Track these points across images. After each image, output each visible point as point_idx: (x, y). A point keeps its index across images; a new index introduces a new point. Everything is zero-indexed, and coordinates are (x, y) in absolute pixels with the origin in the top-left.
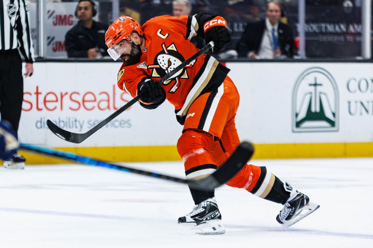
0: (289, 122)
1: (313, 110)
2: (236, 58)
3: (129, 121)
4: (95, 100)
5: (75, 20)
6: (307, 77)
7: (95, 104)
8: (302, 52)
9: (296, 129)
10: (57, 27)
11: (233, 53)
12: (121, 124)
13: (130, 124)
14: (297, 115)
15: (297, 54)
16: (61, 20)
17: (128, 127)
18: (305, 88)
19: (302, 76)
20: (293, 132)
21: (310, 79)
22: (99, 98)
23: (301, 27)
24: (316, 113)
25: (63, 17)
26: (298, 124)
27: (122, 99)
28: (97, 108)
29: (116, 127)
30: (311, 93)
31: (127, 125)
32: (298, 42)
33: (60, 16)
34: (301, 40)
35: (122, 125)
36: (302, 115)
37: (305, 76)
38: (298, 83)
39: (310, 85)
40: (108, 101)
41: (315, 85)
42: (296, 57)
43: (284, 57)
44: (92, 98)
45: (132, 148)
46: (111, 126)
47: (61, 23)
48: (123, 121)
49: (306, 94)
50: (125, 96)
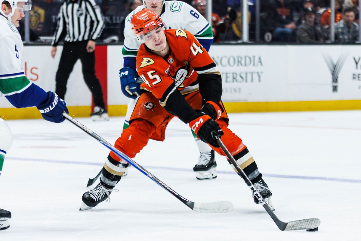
2: (117, 42)
27: (32, 73)
50: (34, 71)
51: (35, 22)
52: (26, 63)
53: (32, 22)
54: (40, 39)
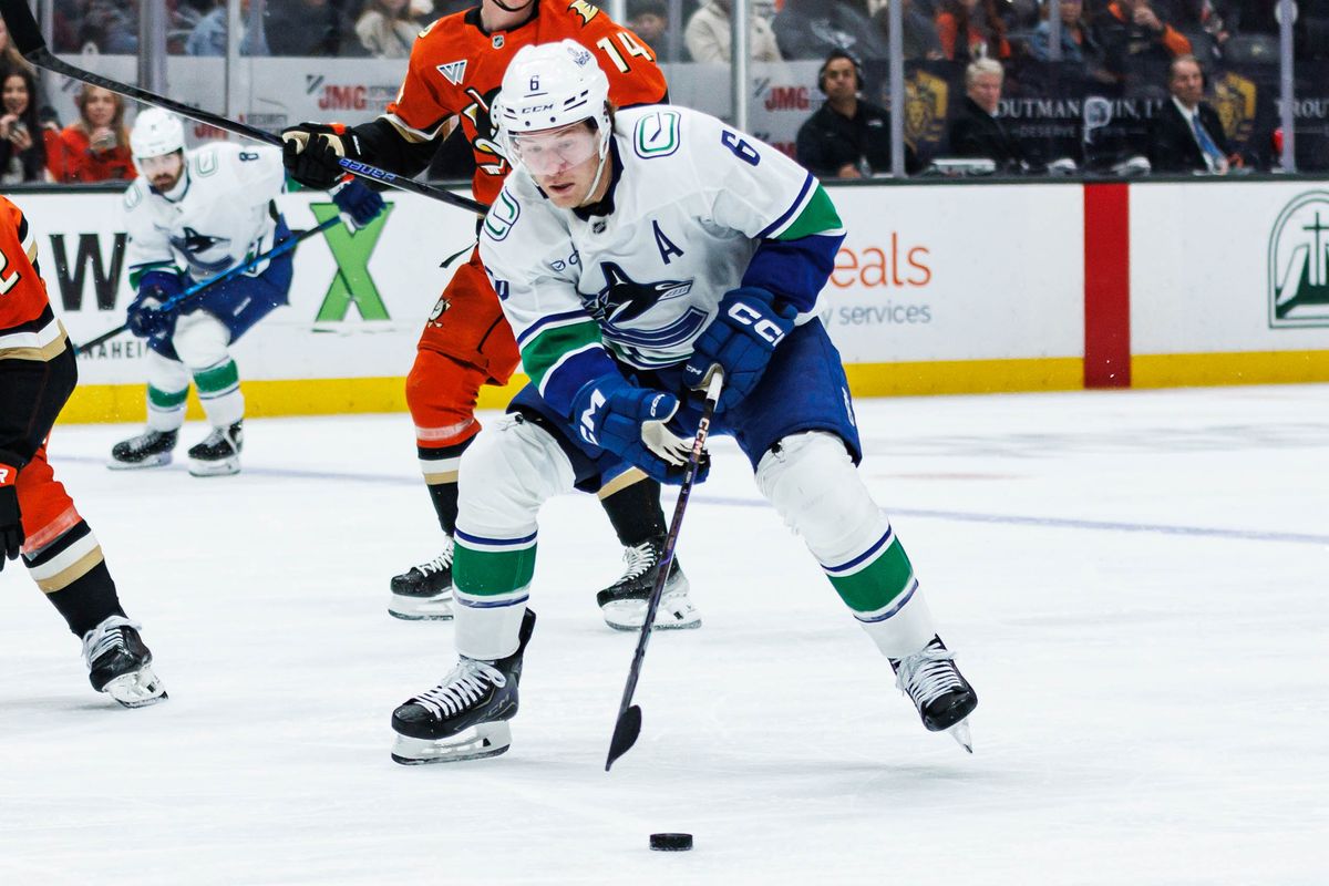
0: (1262, 306)
1: (1313, 281)
2: (1147, 174)
3: (926, 307)
4: (855, 266)
5: (817, 97)
6: (1299, 212)
7: (855, 274)
8: (1288, 159)
9: (1276, 322)
10: (776, 112)
11: (1142, 162)
12: (908, 314)
13: (929, 316)
14: (1278, 292)
15: (1279, 166)
16: (786, 98)
17: (924, 321)
18: (1295, 235)
19: (1289, 210)
20: (1271, 327)
21: (1306, 216)
22: (863, 261)
23: (1287, 107)
24: (1318, 287)
25: (787, 91)
26: (1281, 311)
27: (912, 263)
28: (858, 283)
29: (900, 321)
30: (1308, 246)
31: (921, 316)
32: (1280, 139)
33: (781, 91)
34: (1286, 134)
35: (912, 318)
36: (1290, 292)
37: (1294, 210)
38: (1280, 223)
39: (1306, 228)
40: (882, 267)
41: (1317, 228)
42: (1275, 171)
43: (1247, 171)
44: (849, 262)
45: (933, 364)
46: (890, 319)
47: (783, 104)
48: (913, 308)
49: (1297, 248)
50: (919, 257)
51: (921, 117)
52: (894, 236)
53: (913, 118)
54: (935, 165)
